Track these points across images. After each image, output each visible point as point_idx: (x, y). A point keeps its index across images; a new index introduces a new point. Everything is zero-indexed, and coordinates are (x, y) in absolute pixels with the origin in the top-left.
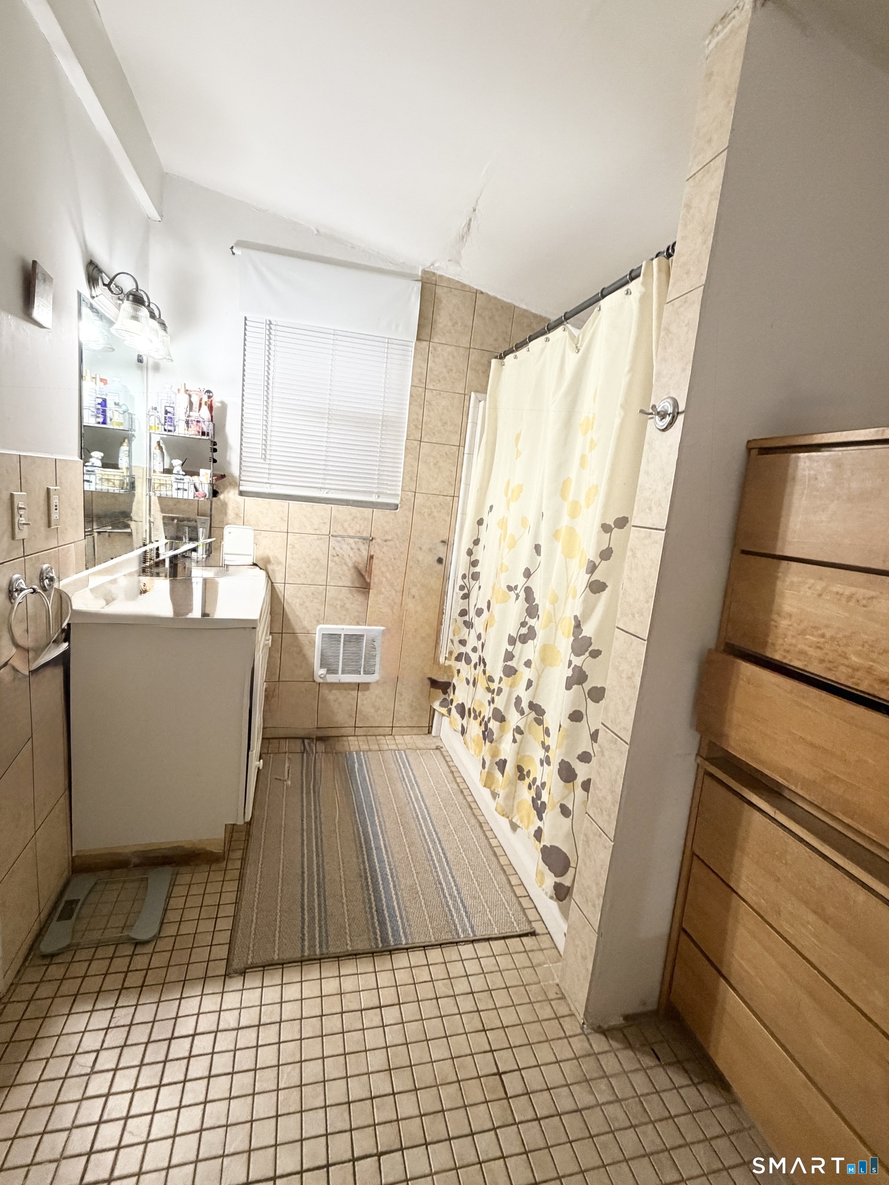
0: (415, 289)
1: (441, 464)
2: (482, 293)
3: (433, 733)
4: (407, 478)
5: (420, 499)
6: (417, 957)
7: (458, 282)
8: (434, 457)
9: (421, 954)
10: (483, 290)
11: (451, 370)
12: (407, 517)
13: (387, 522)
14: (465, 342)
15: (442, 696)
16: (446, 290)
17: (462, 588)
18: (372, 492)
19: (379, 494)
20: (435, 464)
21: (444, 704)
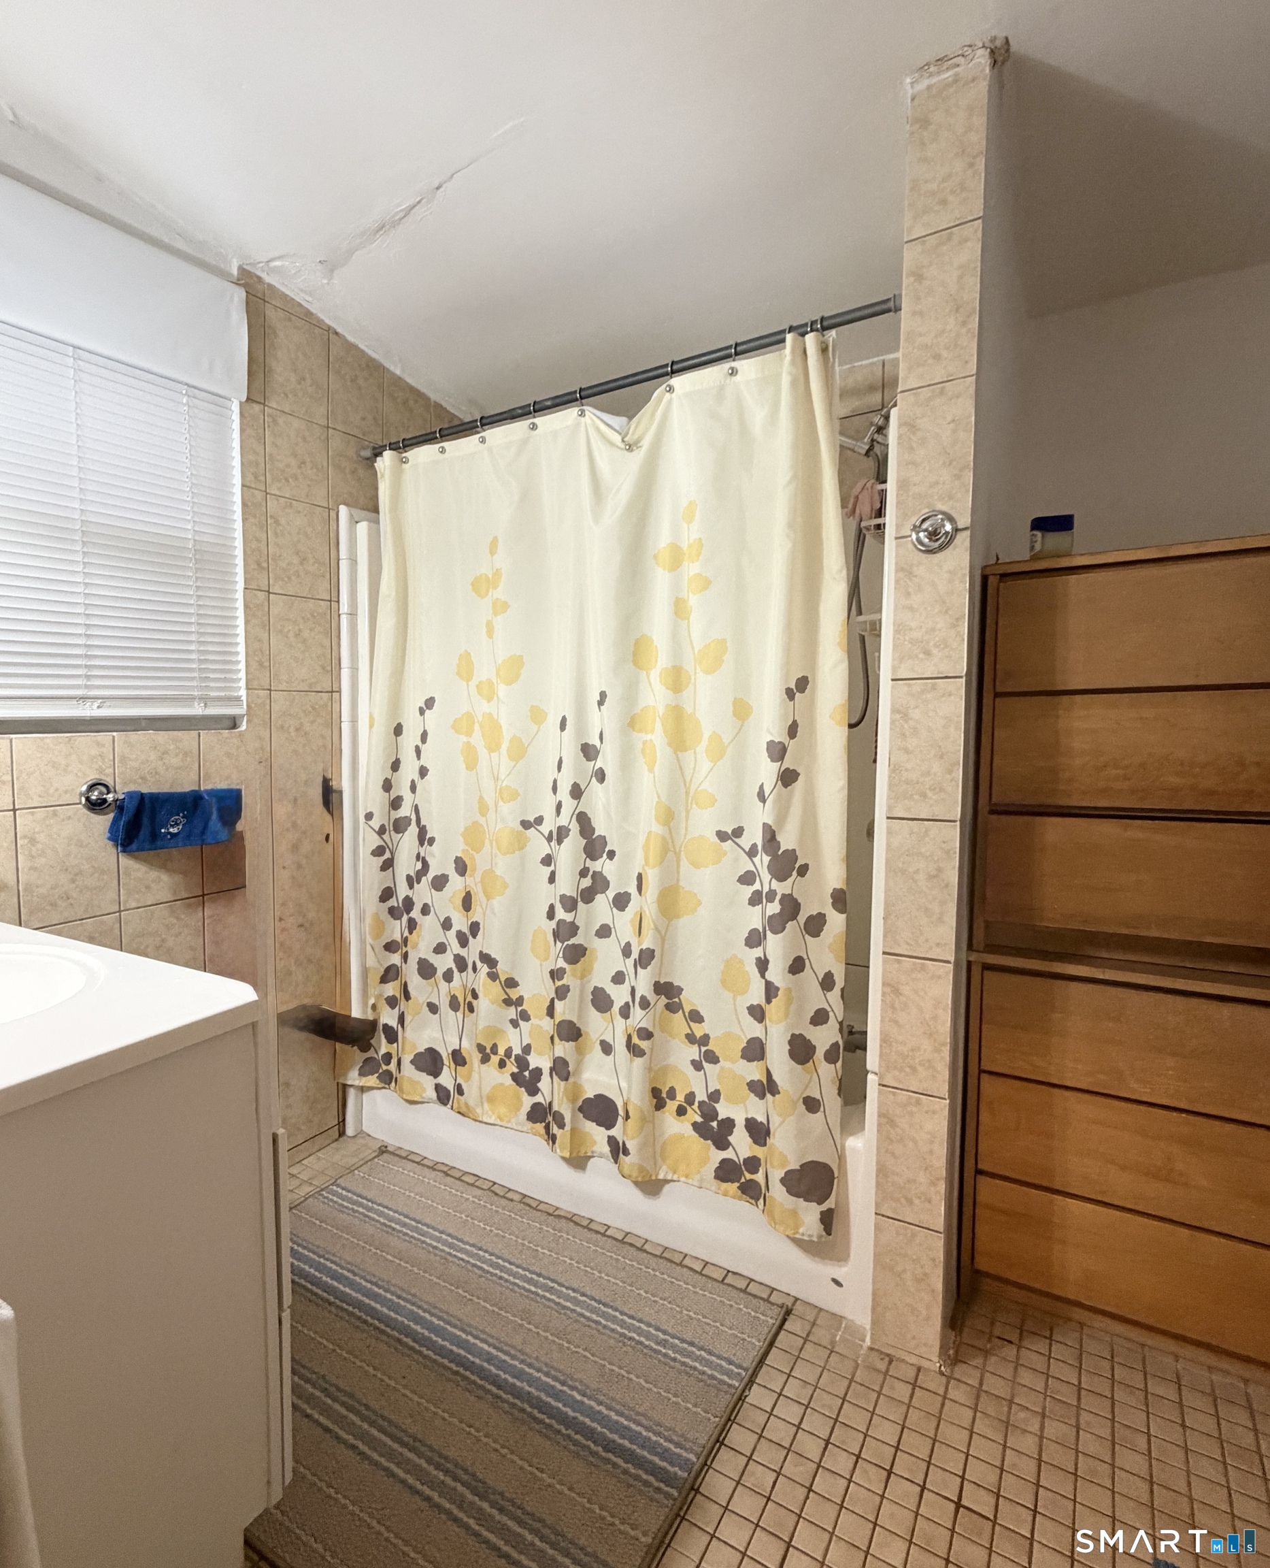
0: (236, 299)
1: (306, 634)
2: (337, 333)
3: (350, 1131)
4: (254, 665)
5: (280, 702)
6: (727, 1462)
7: (300, 305)
8: (295, 623)
9: (724, 1454)
10: (339, 330)
11: (304, 463)
12: (261, 739)
13: (229, 755)
14: (319, 413)
15: (359, 1056)
16: (281, 314)
17: (378, 852)
18: (192, 699)
19: (205, 700)
20: (297, 635)
21: (367, 1068)
